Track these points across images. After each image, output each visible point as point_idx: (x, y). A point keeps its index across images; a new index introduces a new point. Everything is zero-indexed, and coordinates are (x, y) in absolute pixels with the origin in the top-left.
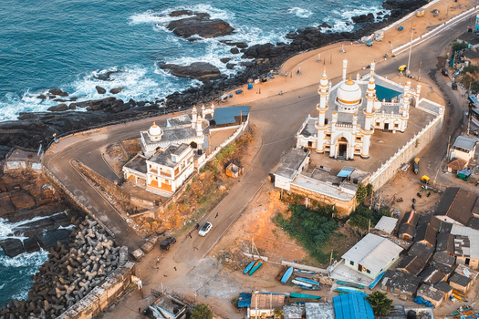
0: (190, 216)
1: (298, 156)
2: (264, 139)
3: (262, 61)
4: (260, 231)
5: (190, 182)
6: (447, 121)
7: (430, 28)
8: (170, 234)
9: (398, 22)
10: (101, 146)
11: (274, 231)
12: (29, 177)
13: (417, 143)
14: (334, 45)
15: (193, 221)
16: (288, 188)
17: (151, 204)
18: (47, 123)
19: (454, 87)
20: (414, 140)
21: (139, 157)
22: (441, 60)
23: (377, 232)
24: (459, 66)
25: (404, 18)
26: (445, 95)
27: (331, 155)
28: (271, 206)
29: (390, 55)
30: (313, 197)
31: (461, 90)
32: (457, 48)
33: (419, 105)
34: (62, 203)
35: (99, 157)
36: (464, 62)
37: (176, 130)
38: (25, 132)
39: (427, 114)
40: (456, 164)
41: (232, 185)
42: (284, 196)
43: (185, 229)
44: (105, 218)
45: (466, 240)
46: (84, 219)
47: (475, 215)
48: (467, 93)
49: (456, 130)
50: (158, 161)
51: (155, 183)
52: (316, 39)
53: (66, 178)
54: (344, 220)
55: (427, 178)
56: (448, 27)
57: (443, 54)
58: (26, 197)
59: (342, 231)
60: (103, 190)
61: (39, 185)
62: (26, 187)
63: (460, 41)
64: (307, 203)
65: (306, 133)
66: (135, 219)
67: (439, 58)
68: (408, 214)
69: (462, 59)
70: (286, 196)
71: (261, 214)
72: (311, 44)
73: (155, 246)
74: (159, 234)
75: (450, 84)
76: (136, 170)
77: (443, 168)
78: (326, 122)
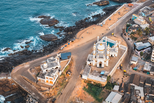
0: (59, 90)
1: (88, 68)
2: (76, 62)
3: (70, 33)
4: (80, 93)
5: (58, 80)
6: (128, 51)
7: (119, 19)
8: (54, 97)
9: (109, 17)
10: (28, 69)
11: (84, 93)
12: (7, 81)
13: (121, 60)
14: (91, 27)
15: (60, 92)
16: (86, 79)
17: (47, 88)
18: (8, 61)
19: (129, 39)
20: (120, 59)
21: (41, 73)
22: (124, 30)
23: (114, 91)
24: (129, 32)
25: (111, 16)
26: (126, 42)
27: (97, 67)
28: (82, 85)
29: (108, 29)
30: (94, 81)
31: (131, 40)
32: (128, 26)
33: (120, 47)
34: (19, 89)
35: (28, 73)
36: (130, 31)
37: (51, 63)
38: (2, 65)
39: (123, 50)
40: (133, 66)
41: (69, 79)
42: (85, 81)
43: (58, 95)
44: (34, 94)
45: (139, 91)
46: (27, 94)
47: (141, 82)
48: (133, 41)
49: (131, 53)
50: (48, 75)
51: (47, 81)
52: (85, 24)
53: (19, 81)
54: (104, 87)
55: (125, 71)
56: (124, 18)
57: (124, 28)
58: (7, 88)
59: (104, 91)
60: (31, 84)
61: (11, 84)
62: (7, 85)
63: (128, 24)
64: (92, 83)
65: (89, 61)
66: (43, 93)
67: (122, 29)
68: (122, 84)
69: (130, 30)
70: (86, 81)
71: (79, 88)
72: (84, 26)
73: (50, 101)
74: (51, 97)
75: (127, 38)
76: (41, 78)
77: (129, 67)
78: (95, 57)
